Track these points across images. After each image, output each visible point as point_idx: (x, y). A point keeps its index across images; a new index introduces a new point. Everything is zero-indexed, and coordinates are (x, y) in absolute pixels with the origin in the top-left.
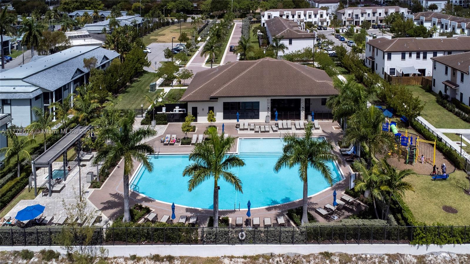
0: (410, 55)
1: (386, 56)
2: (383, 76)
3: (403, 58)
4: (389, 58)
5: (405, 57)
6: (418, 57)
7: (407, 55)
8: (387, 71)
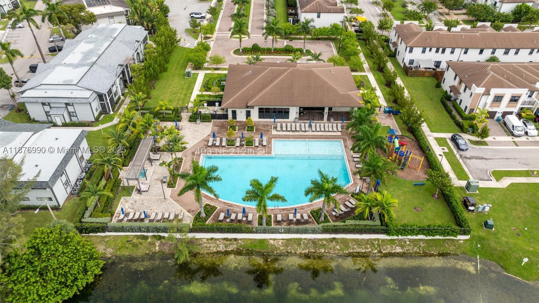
0: (430, 50)
1: (408, 49)
2: (402, 65)
3: (424, 52)
4: (411, 51)
5: (425, 51)
6: (437, 51)
7: (428, 49)
8: (407, 62)
